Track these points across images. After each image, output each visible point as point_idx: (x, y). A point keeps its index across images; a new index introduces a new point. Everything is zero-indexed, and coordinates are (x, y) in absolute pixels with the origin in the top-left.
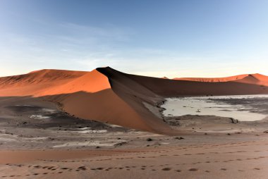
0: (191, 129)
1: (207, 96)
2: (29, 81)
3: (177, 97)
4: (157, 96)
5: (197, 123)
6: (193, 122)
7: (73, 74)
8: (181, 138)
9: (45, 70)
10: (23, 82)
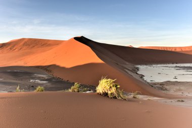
0: (181, 93)
1: (173, 63)
2: (11, 49)
3: (146, 64)
4: (127, 63)
5: (182, 88)
6: (178, 88)
7: (49, 43)
8: (183, 101)
9: (23, 39)
10: (5, 49)
